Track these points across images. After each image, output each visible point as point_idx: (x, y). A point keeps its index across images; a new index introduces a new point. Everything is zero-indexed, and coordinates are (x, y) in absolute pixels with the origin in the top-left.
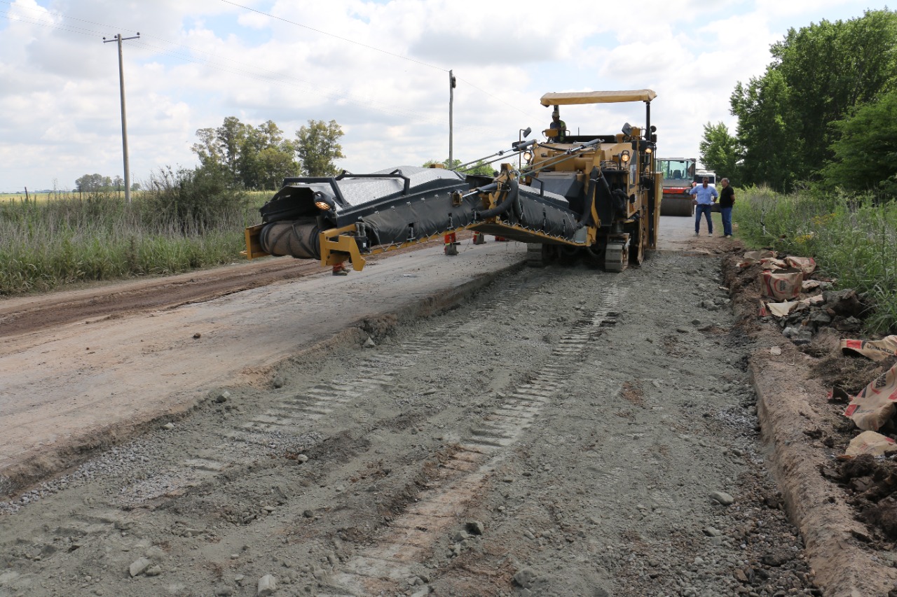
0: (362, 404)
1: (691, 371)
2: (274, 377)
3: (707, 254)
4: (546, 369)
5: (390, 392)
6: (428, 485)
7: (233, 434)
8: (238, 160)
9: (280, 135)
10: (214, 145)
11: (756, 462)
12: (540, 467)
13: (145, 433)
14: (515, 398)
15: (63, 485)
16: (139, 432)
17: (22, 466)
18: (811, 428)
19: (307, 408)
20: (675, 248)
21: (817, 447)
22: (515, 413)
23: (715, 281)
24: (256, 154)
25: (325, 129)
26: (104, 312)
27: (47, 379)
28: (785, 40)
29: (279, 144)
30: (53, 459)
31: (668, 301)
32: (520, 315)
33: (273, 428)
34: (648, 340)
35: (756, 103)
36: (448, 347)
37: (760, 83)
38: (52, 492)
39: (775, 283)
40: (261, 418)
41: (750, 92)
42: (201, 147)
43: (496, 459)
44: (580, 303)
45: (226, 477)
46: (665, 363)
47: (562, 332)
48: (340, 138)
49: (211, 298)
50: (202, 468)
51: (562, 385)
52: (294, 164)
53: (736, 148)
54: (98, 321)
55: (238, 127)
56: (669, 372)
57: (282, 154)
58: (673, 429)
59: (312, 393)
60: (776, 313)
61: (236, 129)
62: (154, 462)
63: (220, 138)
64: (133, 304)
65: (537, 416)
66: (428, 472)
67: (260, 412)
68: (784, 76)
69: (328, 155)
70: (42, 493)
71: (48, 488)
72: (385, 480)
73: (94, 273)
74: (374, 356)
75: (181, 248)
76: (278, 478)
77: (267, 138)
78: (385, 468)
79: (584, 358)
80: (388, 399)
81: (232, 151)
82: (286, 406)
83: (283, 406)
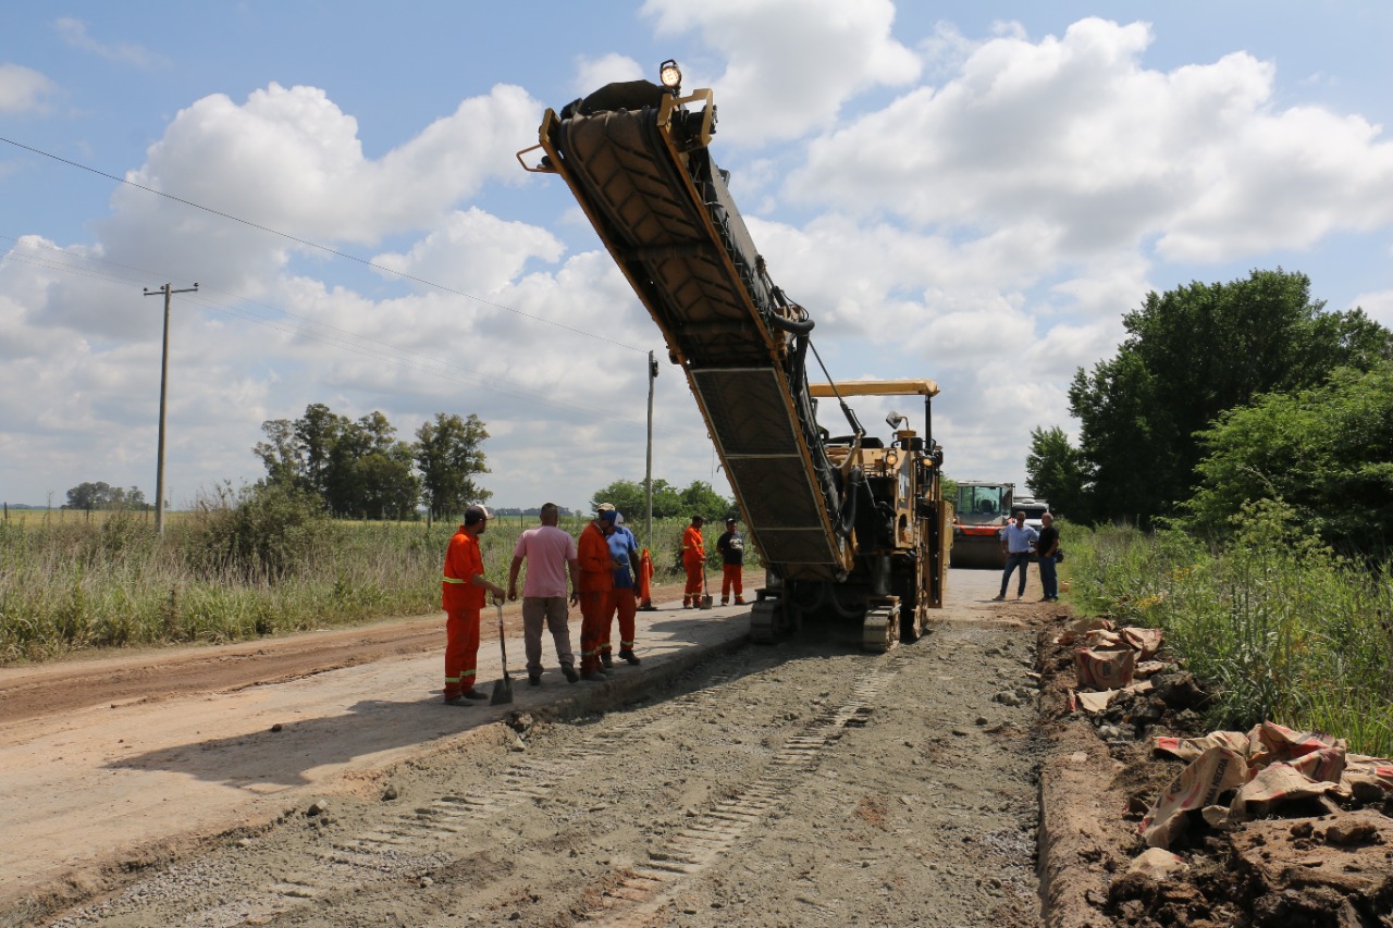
0: (505, 821)
1: (959, 785)
2: (385, 785)
3: (1018, 625)
4: (760, 782)
5: (544, 807)
6: (588, 914)
7: (330, 853)
8: (324, 470)
9: (391, 435)
10: (289, 445)
11: (1021, 896)
12: (735, 897)
13: (213, 850)
14: (712, 816)
15: (106, 912)
16: (206, 849)
17: (55, 884)
18: (1090, 848)
19: (432, 824)
20: (971, 617)
21: (1092, 871)
22: (710, 835)
23: (1025, 664)
24: (353, 462)
25: (460, 428)
26: (136, 692)
27: (68, 780)
28: (1144, 309)
29: (389, 449)
30: (93, 877)
31: (949, 693)
32: (733, 711)
33: (386, 848)
34: (907, 744)
35: (1106, 399)
36: (625, 752)
37: (1110, 370)
38: (91, 919)
39: (1096, 665)
40: (370, 835)
41: (1096, 382)
42: (268, 447)
43: (676, 889)
44: (822, 695)
45: (327, 901)
46: (925, 774)
47: (788, 733)
48: (482, 442)
49: (290, 678)
50: (292, 894)
51: (777, 801)
52: (412, 479)
53: (1080, 465)
54: (129, 705)
55: (328, 419)
56: (930, 787)
57: (393, 463)
58: (918, 855)
59: (439, 806)
60: (1088, 706)
61: (324, 423)
62: (227, 885)
63: (299, 435)
64: (177, 683)
65: (738, 837)
66: (587, 898)
67: (369, 828)
68: (1145, 360)
69: (464, 468)
70: (78, 920)
71: (86, 915)
72: (533, 907)
73: (114, 637)
74: (523, 761)
75: (244, 605)
76: (394, 903)
77: (371, 438)
78: (532, 894)
79: (814, 768)
80: (541, 816)
81: (316, 456)
82: (403, 821)
83: (398, 820)
